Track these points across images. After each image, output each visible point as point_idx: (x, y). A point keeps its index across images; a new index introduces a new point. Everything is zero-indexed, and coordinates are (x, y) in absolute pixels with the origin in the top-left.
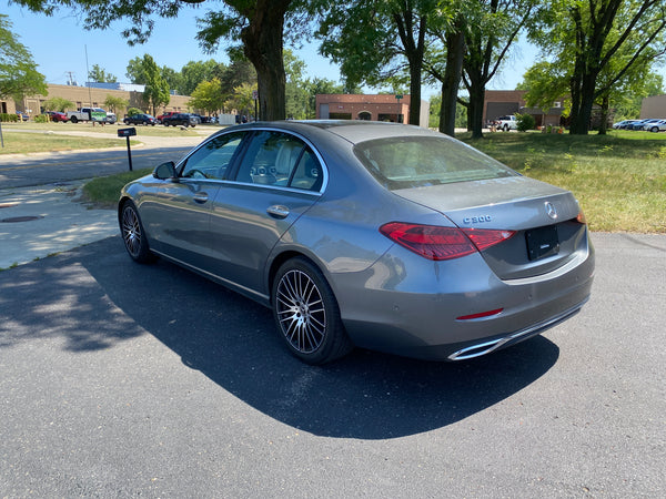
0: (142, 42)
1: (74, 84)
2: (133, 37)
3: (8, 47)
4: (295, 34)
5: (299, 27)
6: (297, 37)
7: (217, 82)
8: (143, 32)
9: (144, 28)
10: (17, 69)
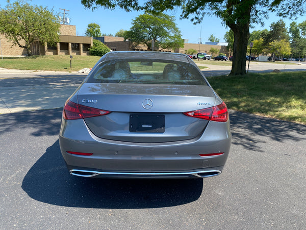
0: (199, 22)
1: (201, 43)
2: (195, 21)
3: (173, 29)
4: (293, 12)
5: (295, 8)
6: (294, 13)
7: (262, 40)
8: (200, 18)
9: (200, 16)
10: (174, 38)
